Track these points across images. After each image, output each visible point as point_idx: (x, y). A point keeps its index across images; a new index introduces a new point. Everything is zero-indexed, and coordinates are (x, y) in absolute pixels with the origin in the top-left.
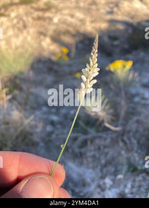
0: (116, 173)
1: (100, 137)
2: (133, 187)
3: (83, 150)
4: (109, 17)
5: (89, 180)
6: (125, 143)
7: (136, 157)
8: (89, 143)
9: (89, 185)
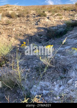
0: (56, 81)
1: (49, 71)
2: (62, 83)
3: (44, 76)
4: (37, 26)
5: (48, 85)
6: (57, 71)
7: (61, 74)
8: (45, 74)
9: (49, 86)
